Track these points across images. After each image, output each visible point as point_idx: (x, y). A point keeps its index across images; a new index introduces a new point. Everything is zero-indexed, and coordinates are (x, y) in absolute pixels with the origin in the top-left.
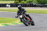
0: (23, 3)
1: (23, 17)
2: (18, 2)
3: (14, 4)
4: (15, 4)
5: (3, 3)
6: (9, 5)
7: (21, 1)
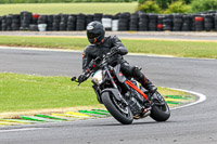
0: (180, 11)
1: (110, 81)
2: (156, 6)
3: (136, 14)
4: (143, 16)
5: (86, 13)
6: (116, 23)
7: (170, 3)
